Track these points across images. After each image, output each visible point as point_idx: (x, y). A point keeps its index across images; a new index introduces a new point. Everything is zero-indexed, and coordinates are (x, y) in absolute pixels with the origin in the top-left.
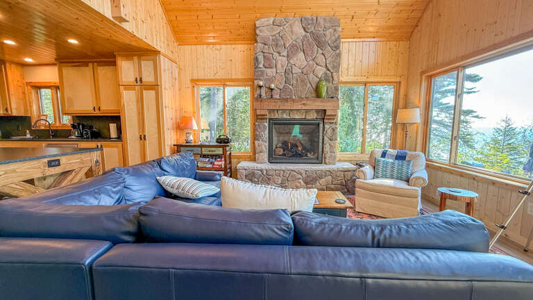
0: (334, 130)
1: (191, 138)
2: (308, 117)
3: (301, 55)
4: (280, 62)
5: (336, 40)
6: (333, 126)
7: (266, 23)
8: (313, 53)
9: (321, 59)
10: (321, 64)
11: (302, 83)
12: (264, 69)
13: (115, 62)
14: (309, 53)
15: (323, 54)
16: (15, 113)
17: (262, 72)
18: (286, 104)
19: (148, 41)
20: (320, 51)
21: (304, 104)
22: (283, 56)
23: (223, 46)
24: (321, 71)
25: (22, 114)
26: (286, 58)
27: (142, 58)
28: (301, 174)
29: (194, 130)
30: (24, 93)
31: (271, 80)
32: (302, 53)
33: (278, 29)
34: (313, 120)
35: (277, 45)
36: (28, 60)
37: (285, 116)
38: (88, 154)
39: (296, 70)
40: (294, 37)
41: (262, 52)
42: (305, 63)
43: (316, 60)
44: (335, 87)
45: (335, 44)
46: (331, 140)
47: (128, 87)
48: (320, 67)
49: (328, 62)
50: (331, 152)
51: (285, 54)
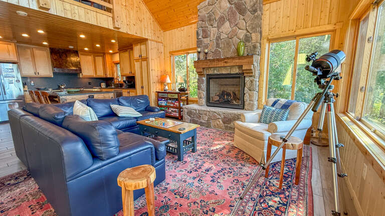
0: (252, 81)
1: (167, 88)
2: (232, 73)
3: (227, 24)
4: (212, 32)
5: (255, 5)
6: (251, 78)
7: (203, 6)
8: (236, 20)
9: (242, 24)
10: (242, 28)
11: (228, 46)
12: (202, 39)
13: (132, 48)
14: (233, 21)
15: (244, 19)
16: (108, 76)
17: (201, 41)
18: (213, 63)
19: (139, 35)
20: (242, 17)
21: (226, 62)
22: (215, 27)
23: (185, 27)
24: (242, 34)
25: (111, 77)
26: (216, 29)
27: (142, 44)
28: (220, 115)
29: (168, 84)
30: (112, 67)
31: (206, 47)
32: (228, 22)
33: (211, 8)
34: (237, 74)
35: (210, 20)
36: (111, 51)
37: (216, 72)
38: (107, 94)
39: (224, 36)
40: (222, 11)
41: (201, 27)
42: (230, 29)
43: (238, 25)
44: (253, 46)
45: (254, 8)
46: (250, 90)
47: (137, 60)
48: (241, 31)
49: (247, 25)
50: (250, 101)
51: (216, 25)
